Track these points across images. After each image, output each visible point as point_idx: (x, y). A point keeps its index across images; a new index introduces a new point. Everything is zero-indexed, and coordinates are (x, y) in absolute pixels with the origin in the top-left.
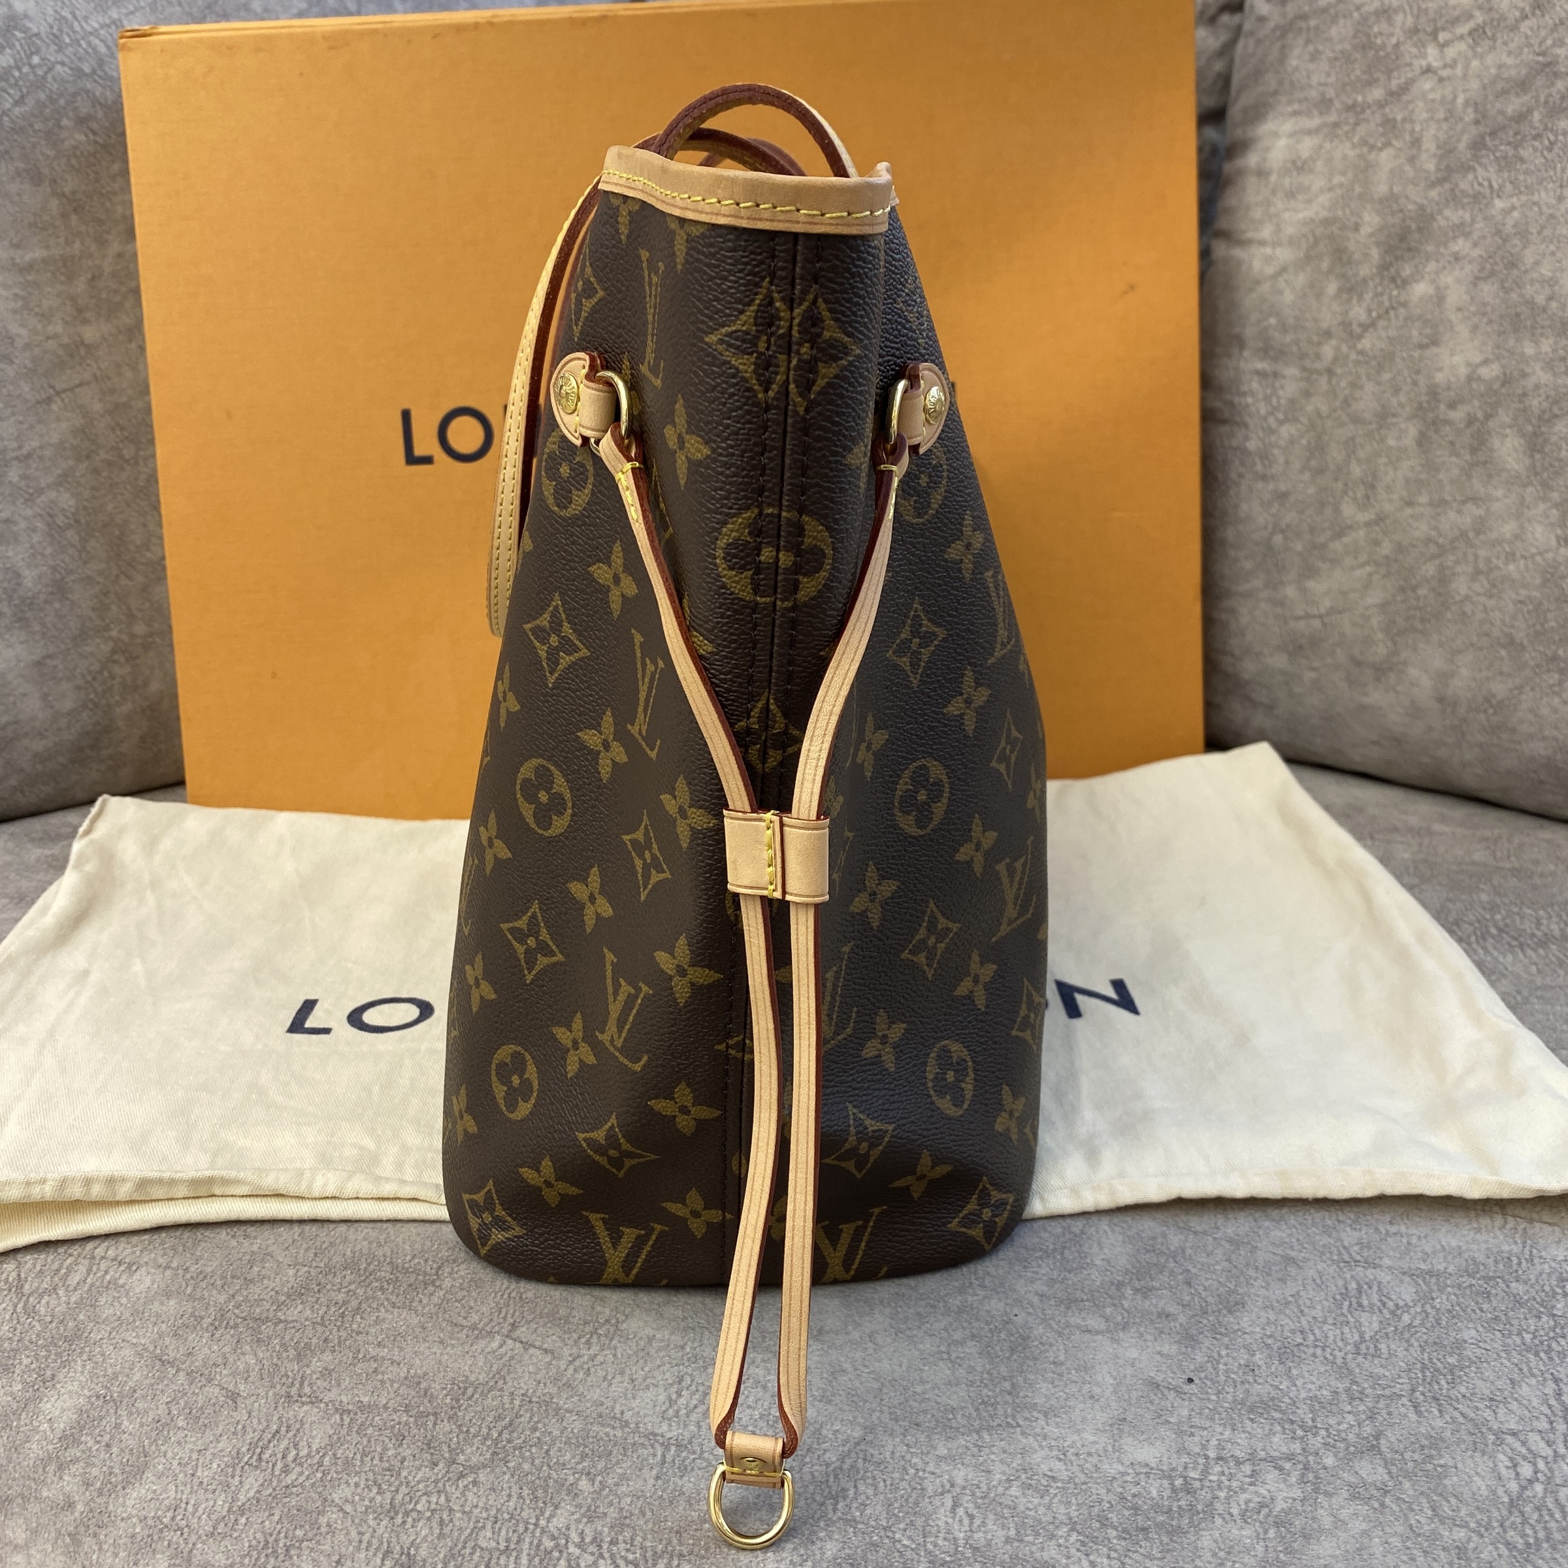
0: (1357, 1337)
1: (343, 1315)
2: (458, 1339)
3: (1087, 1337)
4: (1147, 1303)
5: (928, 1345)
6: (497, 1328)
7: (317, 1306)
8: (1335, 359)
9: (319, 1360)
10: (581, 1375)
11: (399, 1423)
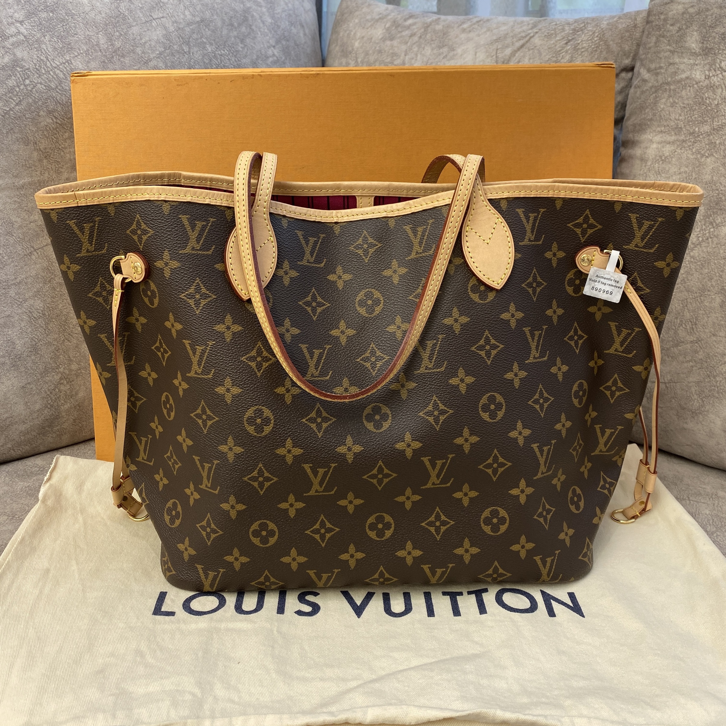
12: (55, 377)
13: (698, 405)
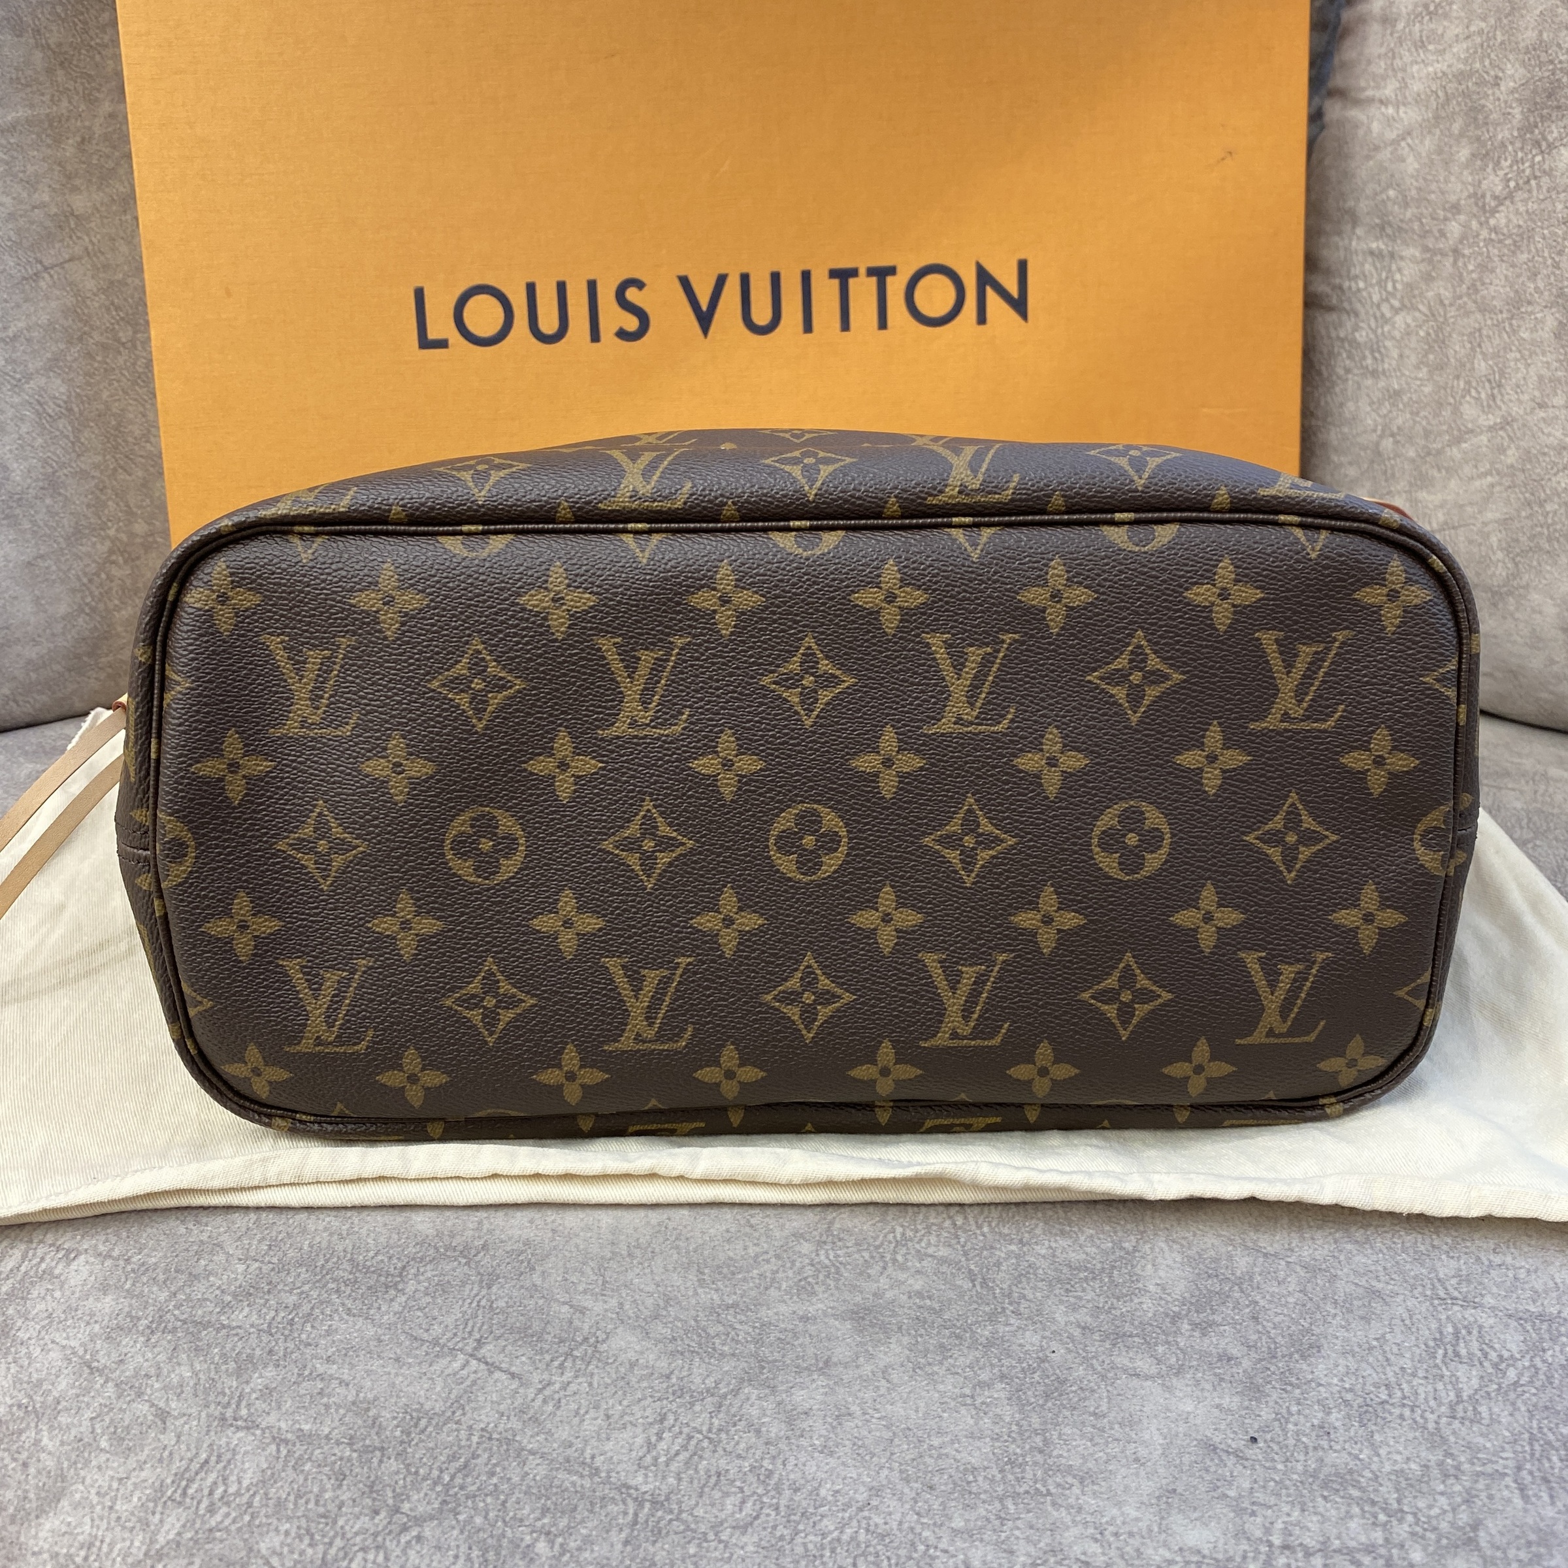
0: (1452, 1395)
1: (291, 1323)
2: (416, 1357)
3: (1135, 1382)
4: (1207, 1341)
5: (949, 1385)
6: (460, 1345)
7: (264, 1310)
8: (1463, 238)
9: (261, 1376)
10: (550, 1408)
11: (341, 1459)
12: (99, 546)
13: (1504, 574)
